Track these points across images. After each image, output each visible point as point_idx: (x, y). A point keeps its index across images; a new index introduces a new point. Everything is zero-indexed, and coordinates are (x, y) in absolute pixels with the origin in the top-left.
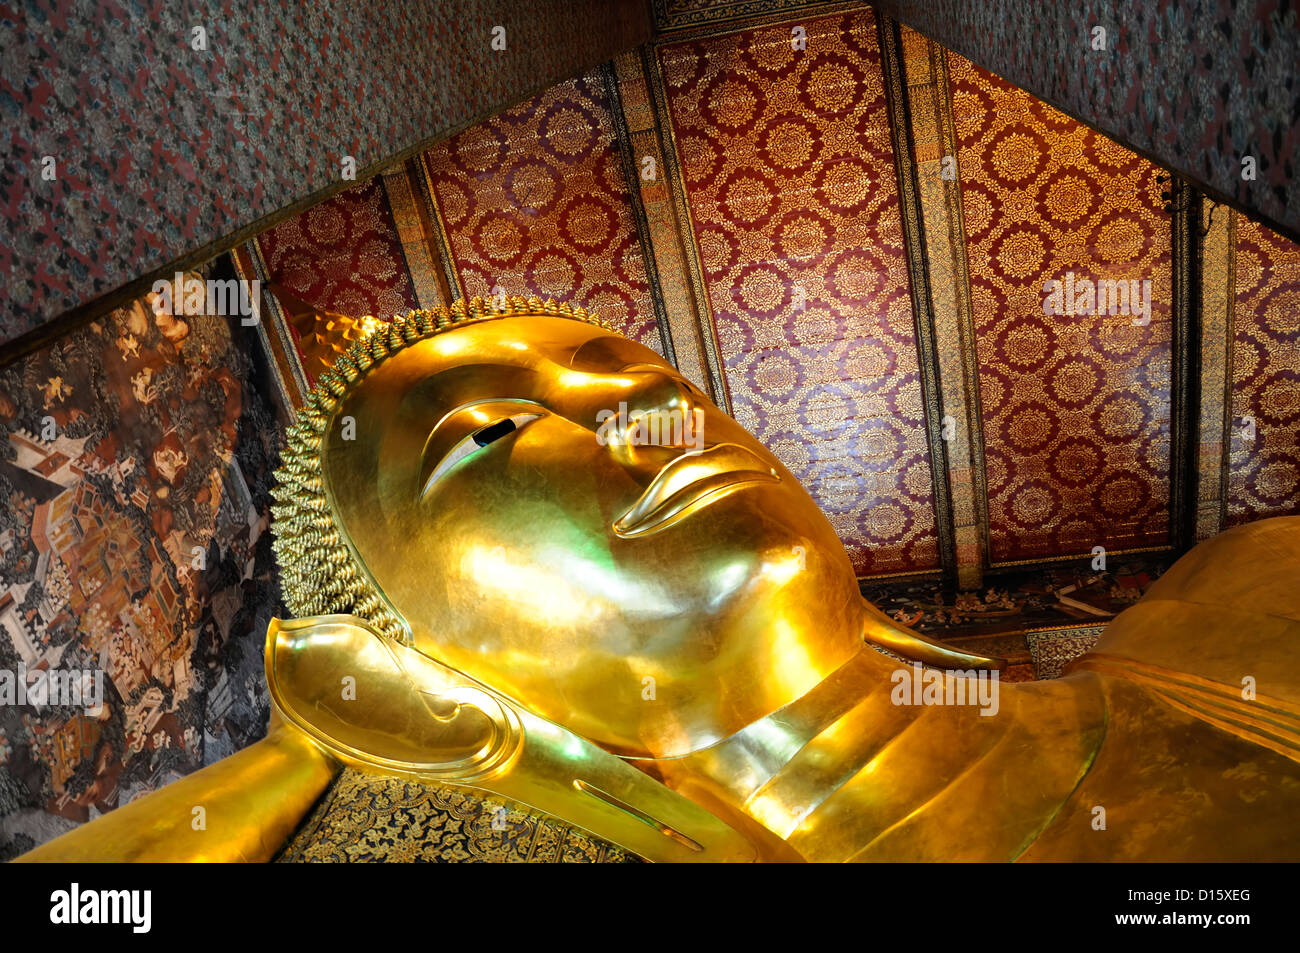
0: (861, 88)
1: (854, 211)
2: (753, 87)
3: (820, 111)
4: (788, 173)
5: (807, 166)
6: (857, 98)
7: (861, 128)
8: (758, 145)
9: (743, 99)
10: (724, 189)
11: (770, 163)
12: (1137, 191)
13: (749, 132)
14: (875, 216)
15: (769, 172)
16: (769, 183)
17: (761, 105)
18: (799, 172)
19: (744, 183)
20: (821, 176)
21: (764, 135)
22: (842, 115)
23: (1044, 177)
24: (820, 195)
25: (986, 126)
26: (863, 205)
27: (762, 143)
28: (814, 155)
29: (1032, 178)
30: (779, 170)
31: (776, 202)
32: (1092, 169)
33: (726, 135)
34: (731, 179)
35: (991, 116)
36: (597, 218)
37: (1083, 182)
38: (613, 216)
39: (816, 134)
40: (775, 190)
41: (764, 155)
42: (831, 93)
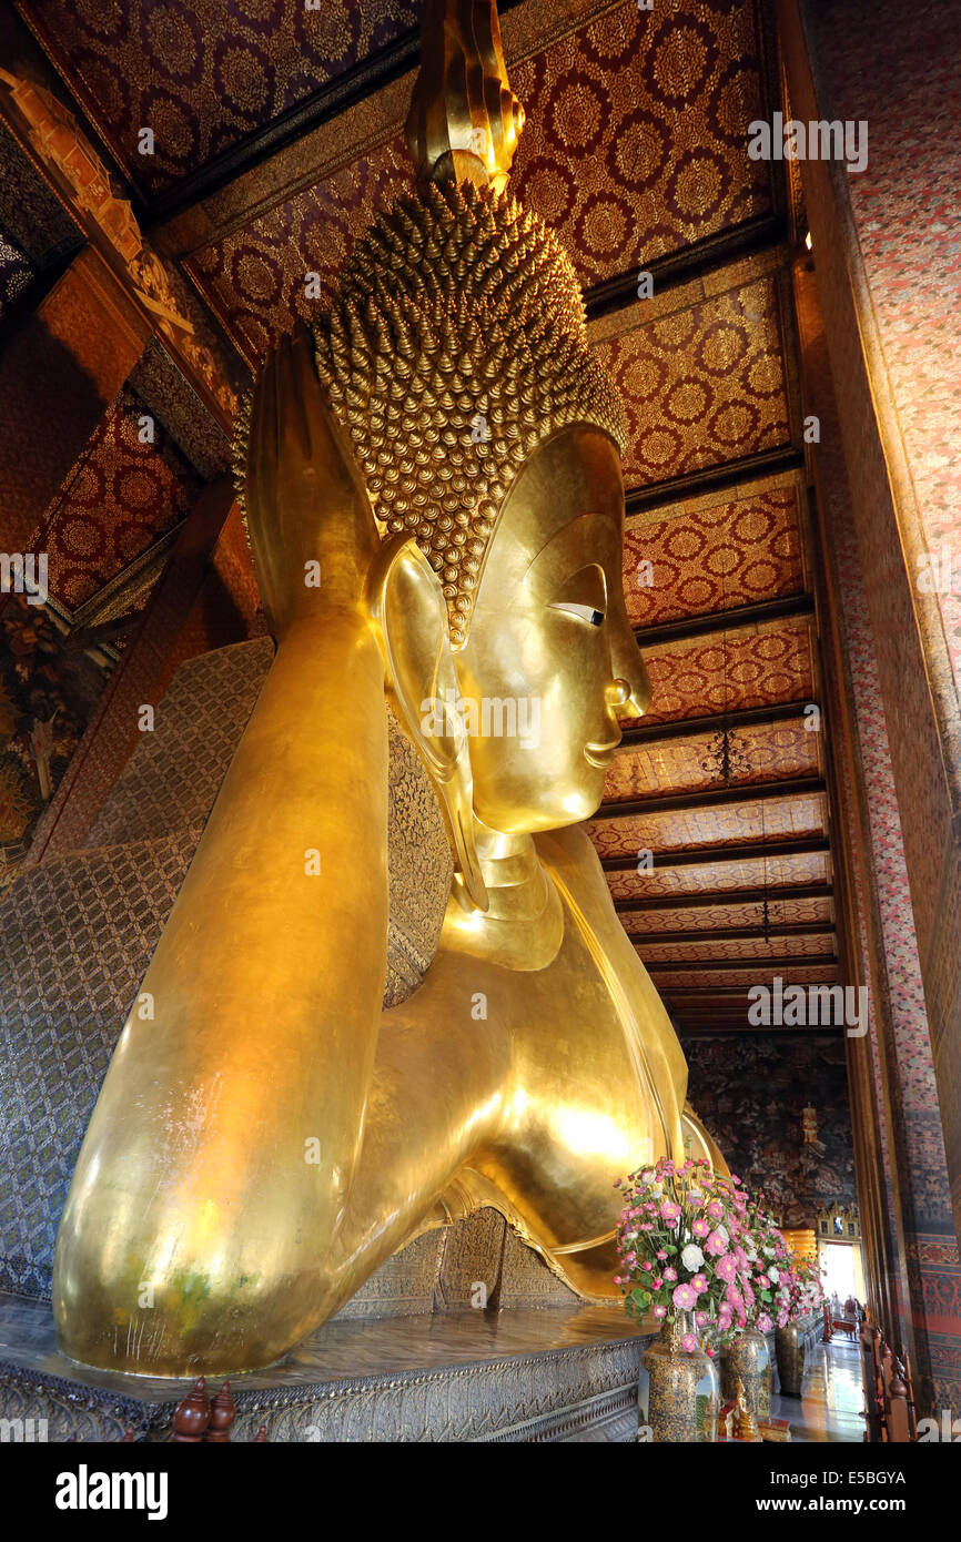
0: (732, 443)
1: (639, 457)
2: (735, 364)
3: (714, 419)
4: (665, 405)
5: (672, 418)
6: (724, 443)
7: (702, 450)
8: (688, 377)
9: (726, 358)
10: (649, 357)
11: (673, 389)
12: (668, 606)
13: (697, 368)
14: (637, 472)
15: (666, 388)
16: (656, 392)
17: (720, 374)
18: (667, 413)
19: (655, 372)
20: (664, 429)
21: (695, 380)
22: (713, 435)
23: (673, 561)
24: (649, 431)
25: (705, 525)
26: (644, 462)
27: (689, 380)
28: (680, 422)
29: (672, 555)
30: (668, 397)
31: (642, 400)
32: (680, 583)
33: (694, 349)
34: (657, 361)
35: (711, 525)
36: (613, 237)
37: (671, 581)
38: (616, 254)
39: (696, 419)
40: (650, 398)
41: (680, 383)
42: (729, 424)
